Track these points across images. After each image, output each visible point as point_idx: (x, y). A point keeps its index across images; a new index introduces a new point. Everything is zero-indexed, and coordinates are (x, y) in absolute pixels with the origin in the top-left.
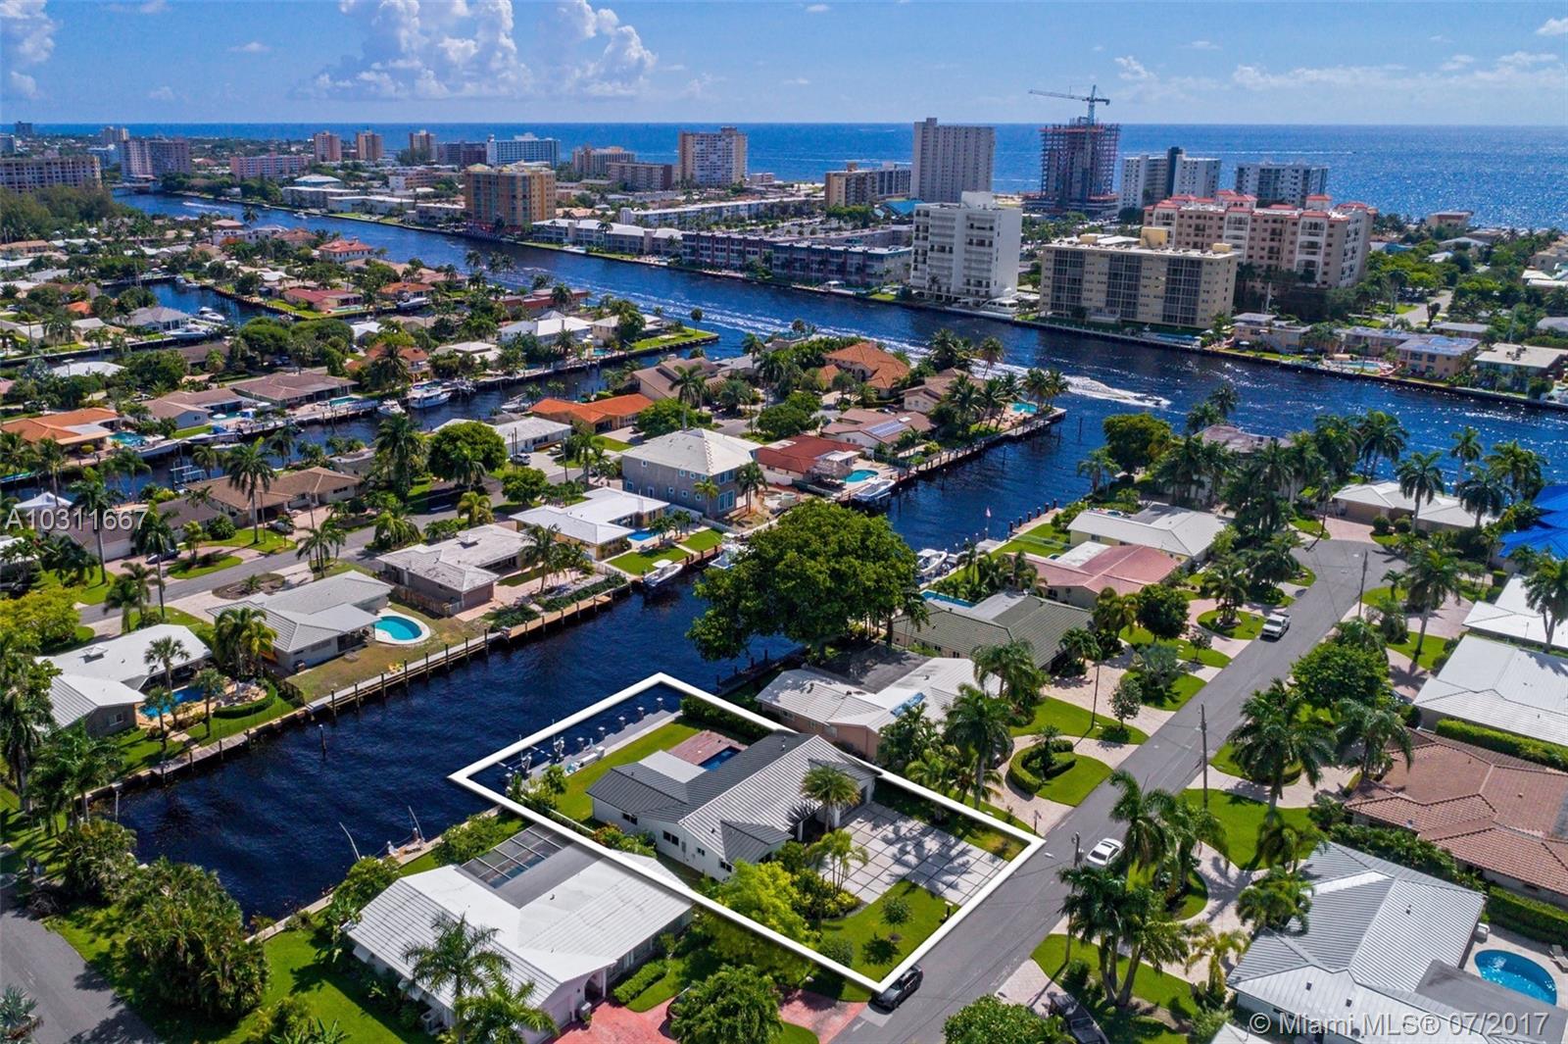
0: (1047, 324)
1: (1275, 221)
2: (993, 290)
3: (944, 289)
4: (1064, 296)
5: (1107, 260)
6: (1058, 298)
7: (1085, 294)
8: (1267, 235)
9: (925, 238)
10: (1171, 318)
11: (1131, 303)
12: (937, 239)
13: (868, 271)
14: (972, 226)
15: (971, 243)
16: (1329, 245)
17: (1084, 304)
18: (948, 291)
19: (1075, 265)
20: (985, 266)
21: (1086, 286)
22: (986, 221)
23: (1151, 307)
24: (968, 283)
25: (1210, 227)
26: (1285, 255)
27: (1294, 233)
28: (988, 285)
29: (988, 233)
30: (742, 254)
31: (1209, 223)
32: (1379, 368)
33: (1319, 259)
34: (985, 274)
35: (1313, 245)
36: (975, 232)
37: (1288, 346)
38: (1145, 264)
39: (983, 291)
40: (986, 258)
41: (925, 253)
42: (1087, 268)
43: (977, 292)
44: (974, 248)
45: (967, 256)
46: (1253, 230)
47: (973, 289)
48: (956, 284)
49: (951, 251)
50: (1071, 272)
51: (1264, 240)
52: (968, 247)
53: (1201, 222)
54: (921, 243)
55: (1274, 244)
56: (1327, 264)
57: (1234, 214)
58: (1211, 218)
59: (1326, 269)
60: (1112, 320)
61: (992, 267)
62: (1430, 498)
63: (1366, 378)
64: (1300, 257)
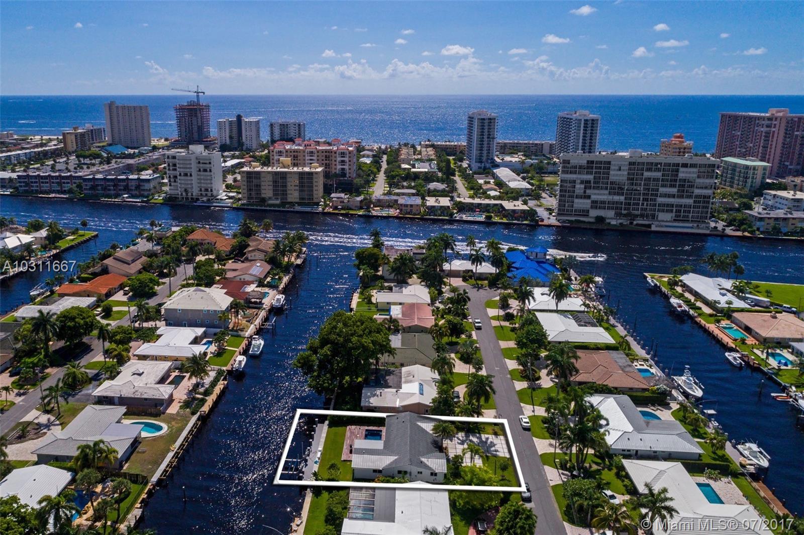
0: (245, 207)
1: (326, 152)
2: (215, 193)
3: (190, 194)
4: (253, 193)
5: (271, 175)
6: (250, 194)
7: (263, 192)
8: (324, 158)
9: (175, 170)
10: (303, 199)
11: (284, 194)
12: (182, 170)
13: (142, 188)
14: (199, 163)
15: (200, 171)
16: (350, 161)
17: (263, 196)
18: (192, 195)
19: (256, 178)
20: (209, 182)
21: (262, 187)
22: (207, 159)
23: (294, 195)
24: (201, 190)
25: (300, 156)
26: (334, 167)
27: (336, 157)
28: (211, 191)
29: (208, 166)
30: (59, 184)
31: (299, 154)
32: (393, 212)
33: (346, 167)
34: (209, 186)
35: (343, 161)
36: (201, 165)
37: (356, 207)
38: (288, 176)
39: (209, 194)
40: (209, 178)
41: (175, 177)
42: (262, 179)
43: (206, 195)
44: (202, 173)
45: (199, 177)
46: (318, 156)
47: (204, 193)
48: (195, 192)
49: (191, 175)
50: (255, 181)
51: (323, 160)
52: (199, 173)
53: (295, 154)
54: (172, 172)
55: (327, 162)
56: (350, 169)
57: (309, 149)
58: (300, 152)
59: (350, 171)
60: (278, 202)
61: (212, 182)
62: (481, 264)
63: (391, 217)
64: (339, 167)
